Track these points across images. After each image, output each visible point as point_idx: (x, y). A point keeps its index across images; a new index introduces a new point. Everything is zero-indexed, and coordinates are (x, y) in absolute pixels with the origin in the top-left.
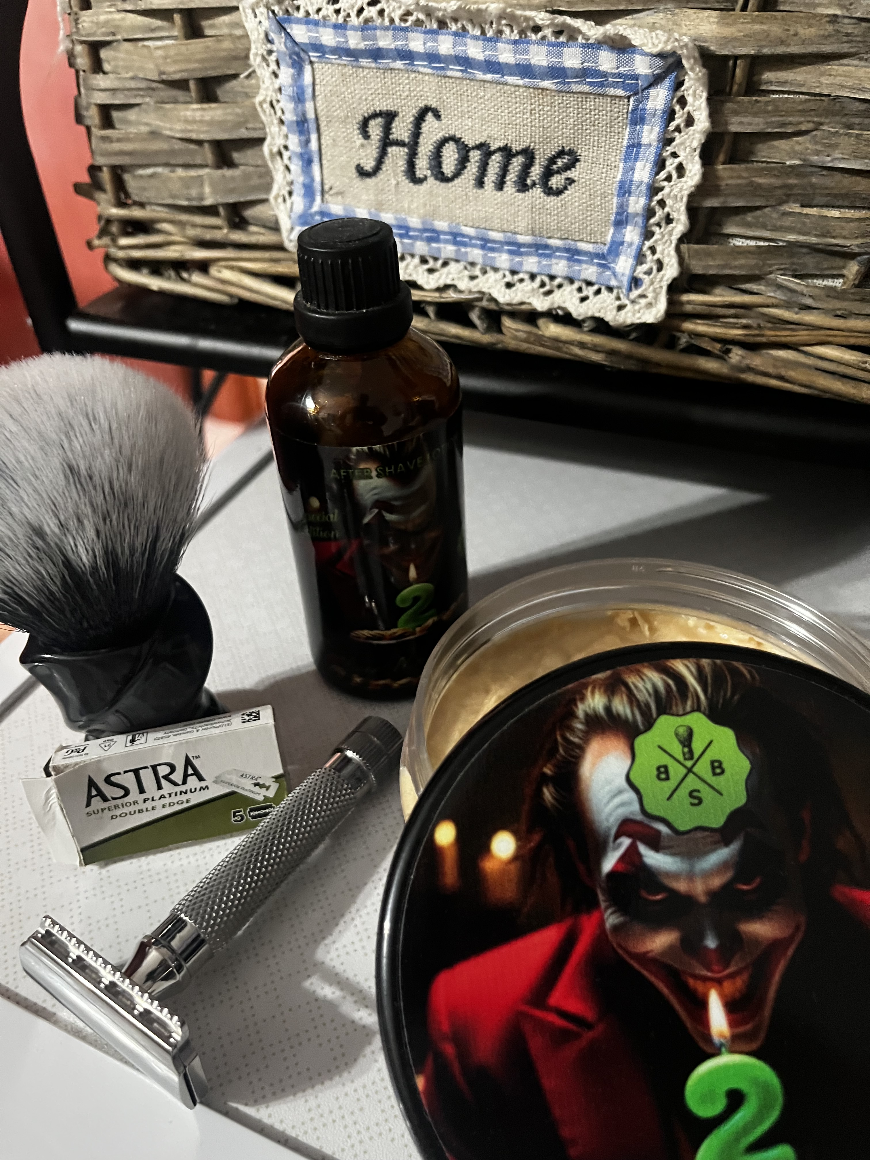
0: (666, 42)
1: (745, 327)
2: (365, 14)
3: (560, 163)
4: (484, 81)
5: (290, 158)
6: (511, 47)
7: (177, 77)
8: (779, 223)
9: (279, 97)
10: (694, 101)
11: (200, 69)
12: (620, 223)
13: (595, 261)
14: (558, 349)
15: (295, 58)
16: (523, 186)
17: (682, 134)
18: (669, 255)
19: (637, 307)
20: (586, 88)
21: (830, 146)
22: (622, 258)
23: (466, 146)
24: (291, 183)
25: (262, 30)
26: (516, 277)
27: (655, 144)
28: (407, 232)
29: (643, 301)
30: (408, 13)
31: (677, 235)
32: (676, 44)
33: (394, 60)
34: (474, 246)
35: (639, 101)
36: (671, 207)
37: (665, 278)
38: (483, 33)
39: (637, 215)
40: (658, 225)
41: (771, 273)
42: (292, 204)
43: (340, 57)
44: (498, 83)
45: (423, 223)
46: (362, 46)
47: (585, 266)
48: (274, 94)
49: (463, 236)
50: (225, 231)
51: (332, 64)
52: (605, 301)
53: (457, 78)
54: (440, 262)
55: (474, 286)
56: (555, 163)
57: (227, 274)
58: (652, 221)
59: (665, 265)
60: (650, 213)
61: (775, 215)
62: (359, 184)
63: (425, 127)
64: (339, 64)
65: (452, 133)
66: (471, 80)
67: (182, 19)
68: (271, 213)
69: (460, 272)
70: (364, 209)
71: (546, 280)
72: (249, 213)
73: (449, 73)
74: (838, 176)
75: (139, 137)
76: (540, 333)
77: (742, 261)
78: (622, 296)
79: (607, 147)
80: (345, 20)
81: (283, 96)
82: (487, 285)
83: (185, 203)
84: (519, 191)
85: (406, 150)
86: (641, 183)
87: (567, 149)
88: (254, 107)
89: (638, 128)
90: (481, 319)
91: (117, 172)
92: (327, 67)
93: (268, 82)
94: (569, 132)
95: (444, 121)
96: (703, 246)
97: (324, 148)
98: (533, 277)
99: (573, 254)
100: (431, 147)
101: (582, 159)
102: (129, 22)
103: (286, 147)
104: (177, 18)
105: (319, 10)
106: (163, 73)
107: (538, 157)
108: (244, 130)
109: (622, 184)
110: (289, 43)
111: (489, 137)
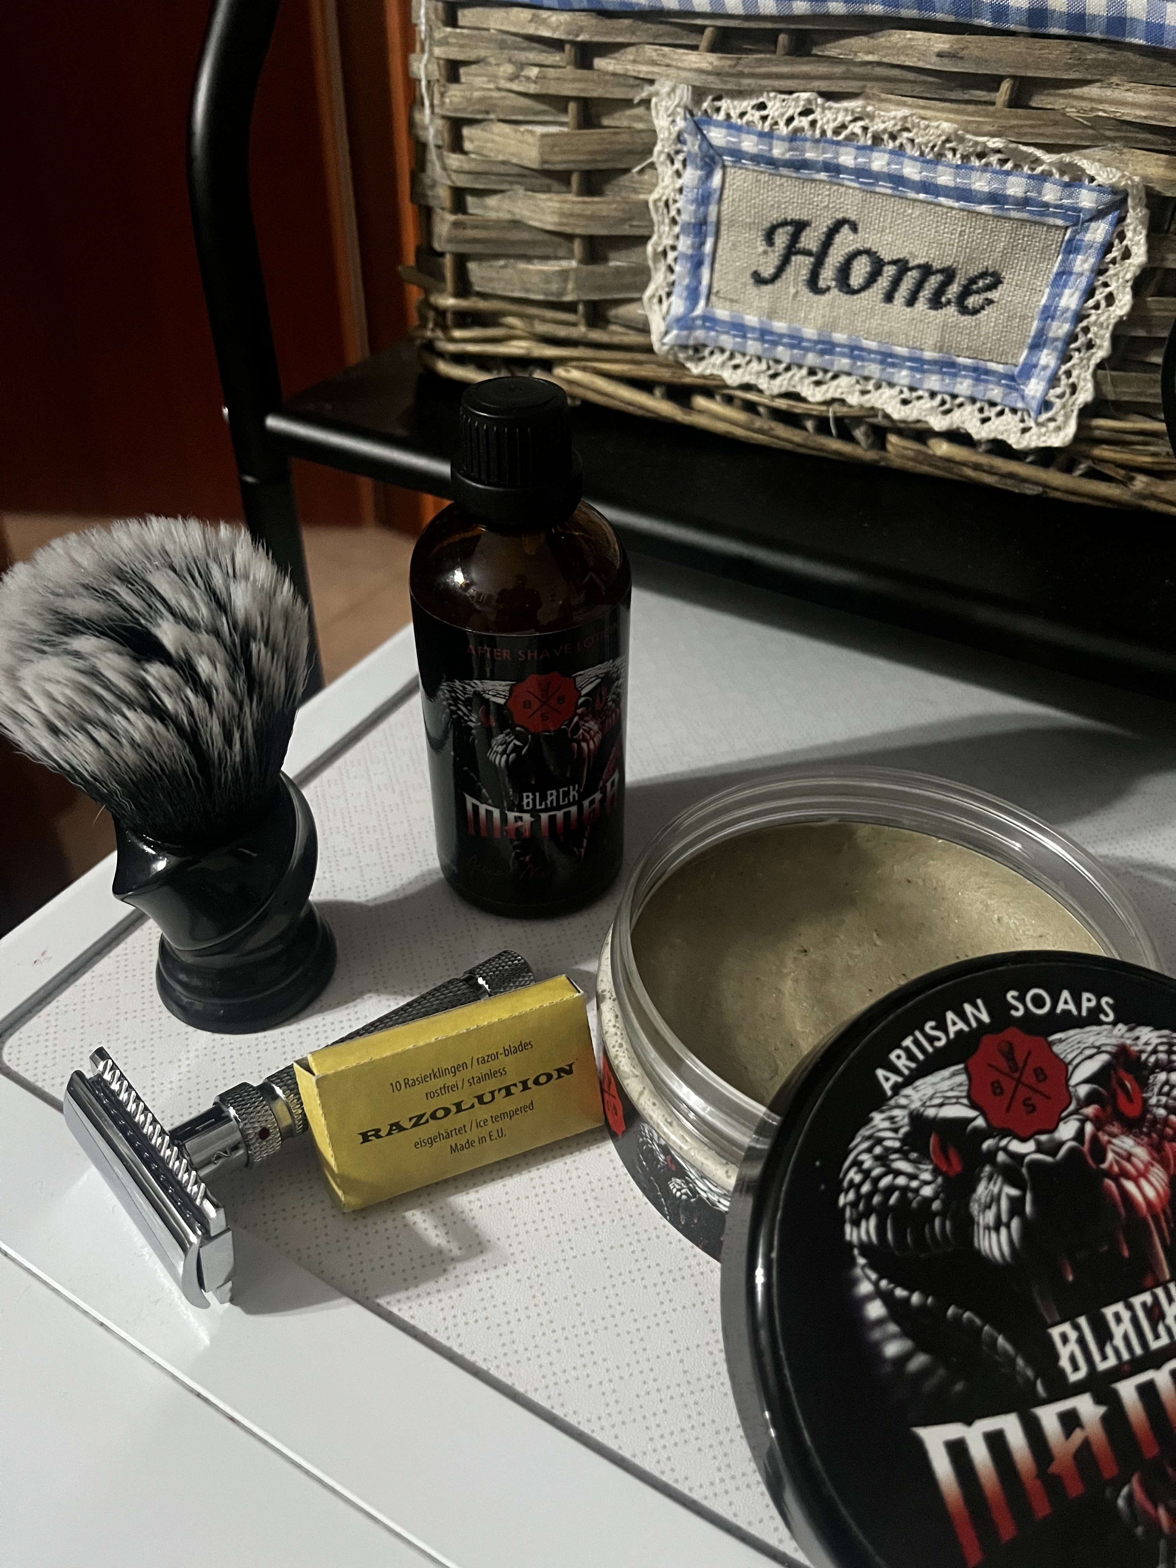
0: (1117, 179)
1: (1154, 454)
2: (795, 123)
3: (981, 283)
4: (915, 200)
5: (676, 260)
6: (952, 170)
7: (560, 167)
9: (678, 197)
10: (1134, 236)
11: (590, 162)
12: (1037, 345)
13: (1003, 382)
14: (949, 470)
15: (707, 160)
16: (936, 303)
17: (1117, 265)
18: (1085, 380)
19: (1043, 430)
20: (1025, 216)
22: (1033, 381)
23: (882, 260)
24: (673, 284)
25: (673, 130)
26: (915, 394)
27: (1087, 273)
28: (800, 343)
29: (1052, 425)
30: (844, 126)
31: (1095, 361)
32: (1127, 182)
33: (819, 171)
34: (873, 361)
35: (1076, 233)
36: (1095, 334)
37: (1078, 402)
38: (922, 154)
39: (1056, 339)
40: (1078, 350)
42: (670, 306)
43: (758, 163)
44: (930, 203)
45: (819, 334)
46: (787, 156)
47: (991, 386)
48: (672, 194)
49: (862, 349)
51: (747, 169)
52: (1008, 424)
53: (884, 194)
54: (830, 375)
55: (865, 401)
56: (976, 283)
57: (575, 374)
58: (1073, 346)
59: (1079, 388)
60: (1072, 337)
62: (753, 291)
63: (838, 239)
64: (754, 171)
65: (867, 246)
66: (901, 198)
67: (578, 107)
68: (640, 312)
69: (852, 386)
70: (755, 315)
71: (948, 398)
72: (613, 311)
73: (877, 189)
75: (498, 224)
76: (931, 452)
78: (1026, 418)
79: (1035, 271)
80: (772, 129)
81: (682, 197)
82: (881, 401)
83: (540, 297)
84: (930, 308)
85: (812, 259)
86: (1067, 309)
87: (991, 270)
88: (646, 203)
89: (1071, 256)
90: (866, 435)
91: (461, 260)
92: (740, 172)
93: (667, 180)
94: (997, 255)
95: (859, 235)
96: (1121, 373)
97: (720, 252)
98: (933, 395)
99: (979, 373)
100: (841, 259)
101: (1006, 281)
102: (508, 102)
103: (674, 248)
104: (572, 106)
105: (742, 115)
106: (546, 162)
107: (958, 276)
108: (627, 227)
109: (1046, 308)
110: (705, 145)
111: (910, 254)
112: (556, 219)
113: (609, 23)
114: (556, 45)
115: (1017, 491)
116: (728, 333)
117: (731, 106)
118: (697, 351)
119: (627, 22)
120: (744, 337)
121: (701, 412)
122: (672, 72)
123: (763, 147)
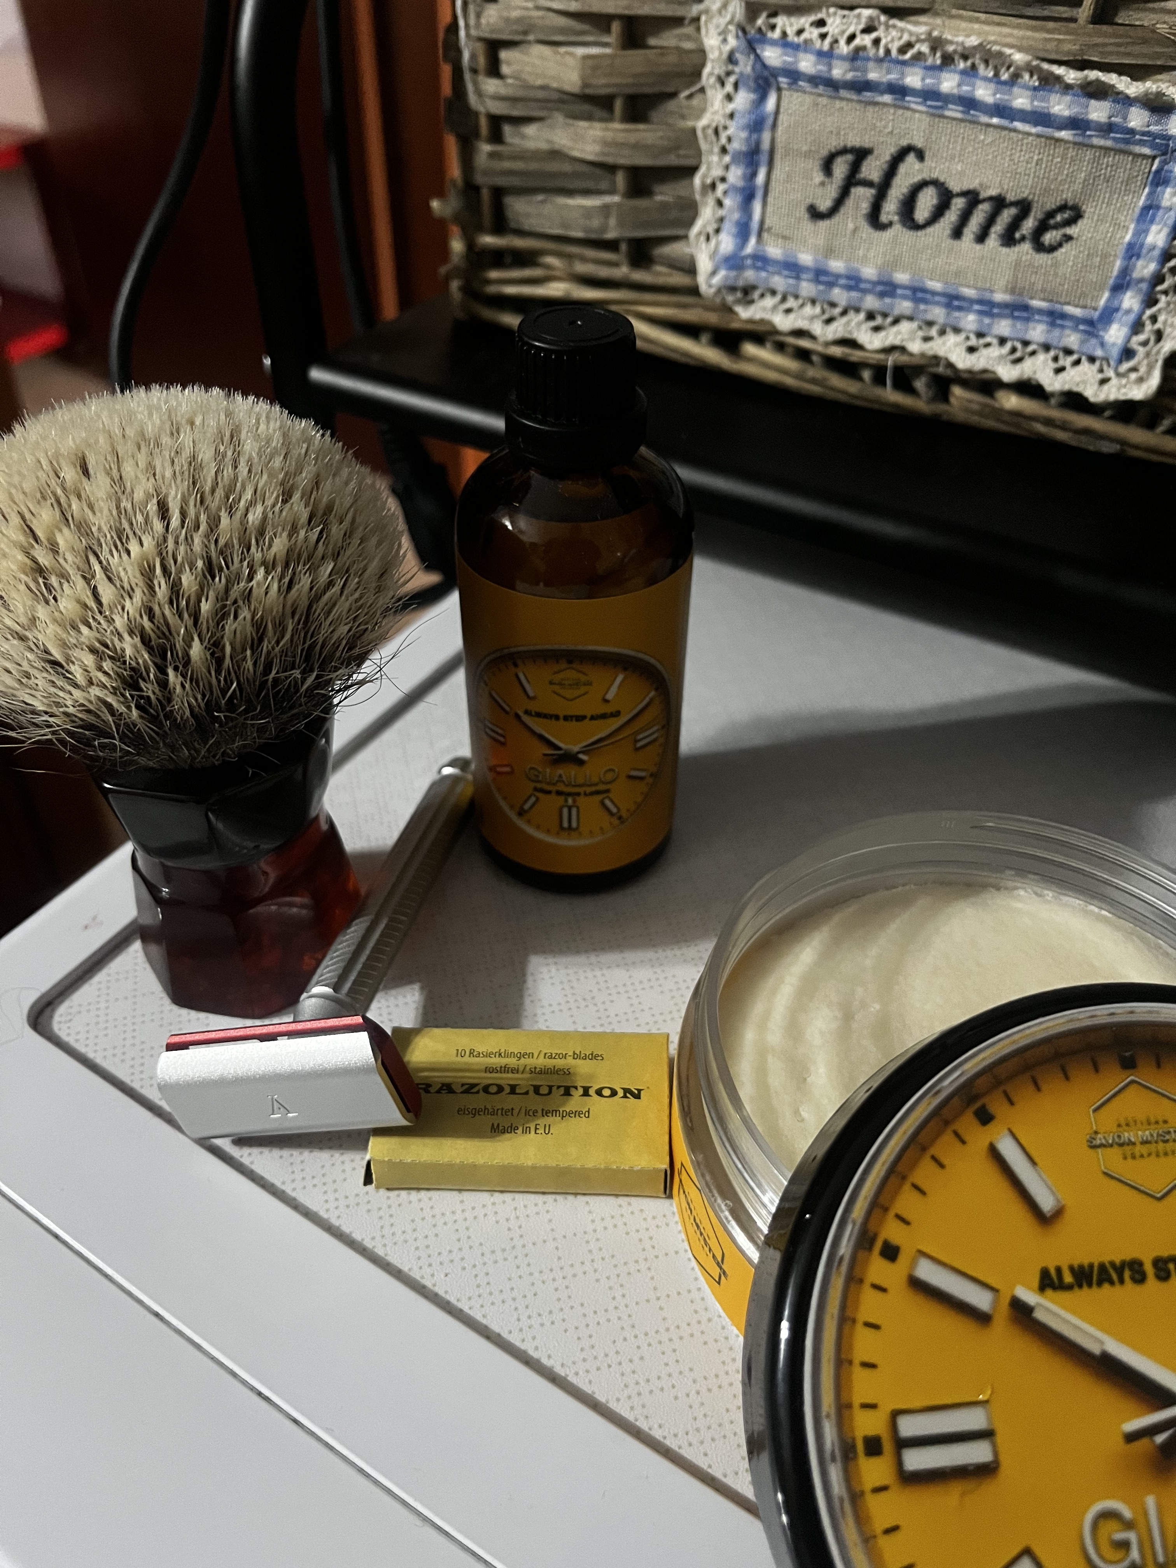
2: (857, 41)
4: (989, 125)
5: (725, 193)
6: (1029, 93)
7: (602, 92)
9: (729, 123)
11: (634, 85)
12: (1119, 288)
13: (1081, 327)
14: (1017, 425)
15: (760, 82)
16: (1009, 239)
18: (1172, 326)
19: (1124, 381)
20: (1108, 143)
22: (1114, 327)
23: (951, 192)
24: (721, 220)
25: (727, 49)
26: (982, 341)
28: (857, 284)
29: (1133, 376)
30: (910, 45)
33: (882, 93)
34: (937, 303)
35: (1165, 162)
37: (1163, 352)
38: (997, 75)
39: (1141, 280)
40: (1166, 293)
42: (718, 244)
43: (816, 85)
44: (1003, 128)
45: (879, 275)
46: (848, 76)
47: (1067, 332)
48: (722, 120)
49: (924, 290)
50: (624, 269)
51: (805, 92)
52: (1085, 373)
53: (954, 119)
54: (889, 320)
55: (927, 349)
56: (1053, 218)
58: (1159, 288)
59: (1164, 336)
60: (1159, 278)
62: (808, 226)
63: (903, 169)
64: (811, 94)
65: (934, 176)
66: (971, 122)
67: (622, 27)
68: (687, 251)
69: (914, 332)
70: (810, 254)
71: (1019, 345)
72: (657, 250)
73: (947, 113)
75: (536, 155)
76: (997, 405)
78: (1105, 367)
79: (1119, 204)
80: (831, 48)
81: (733, 122)
82: (944, 349)
83: (580, 234)
84: (1003, 245)
85: (873, 191)
86: (1153, 248)
87: (1070, 203)
88: (694, 131)
89: (1161, 187)
90: (928, 386)
91: (498, 193)
92: (797, 95)
93: (717, 105)
94: (1078, 187)
95: (926, 163)
97: (773, 184)
98: (1002, 341)
99: (1055, 318)
100: (905, 190)
101: (1086, 215)
102: (547, 22)
103: (723, 180)
104: (616, 26)
105: (800, 32)
106: (588, 86)
107: (1034, 210)
108: (673, 157)
109: (1131, 246)
110: (758, 66)
111: (981, 185)
112: (597, 148)
115: (1091, 448)
116: (779, 273)
117: (787, 23)
118: (747, 293)
120: (798, 278)
121: (752, 360)
123: (822, 67)
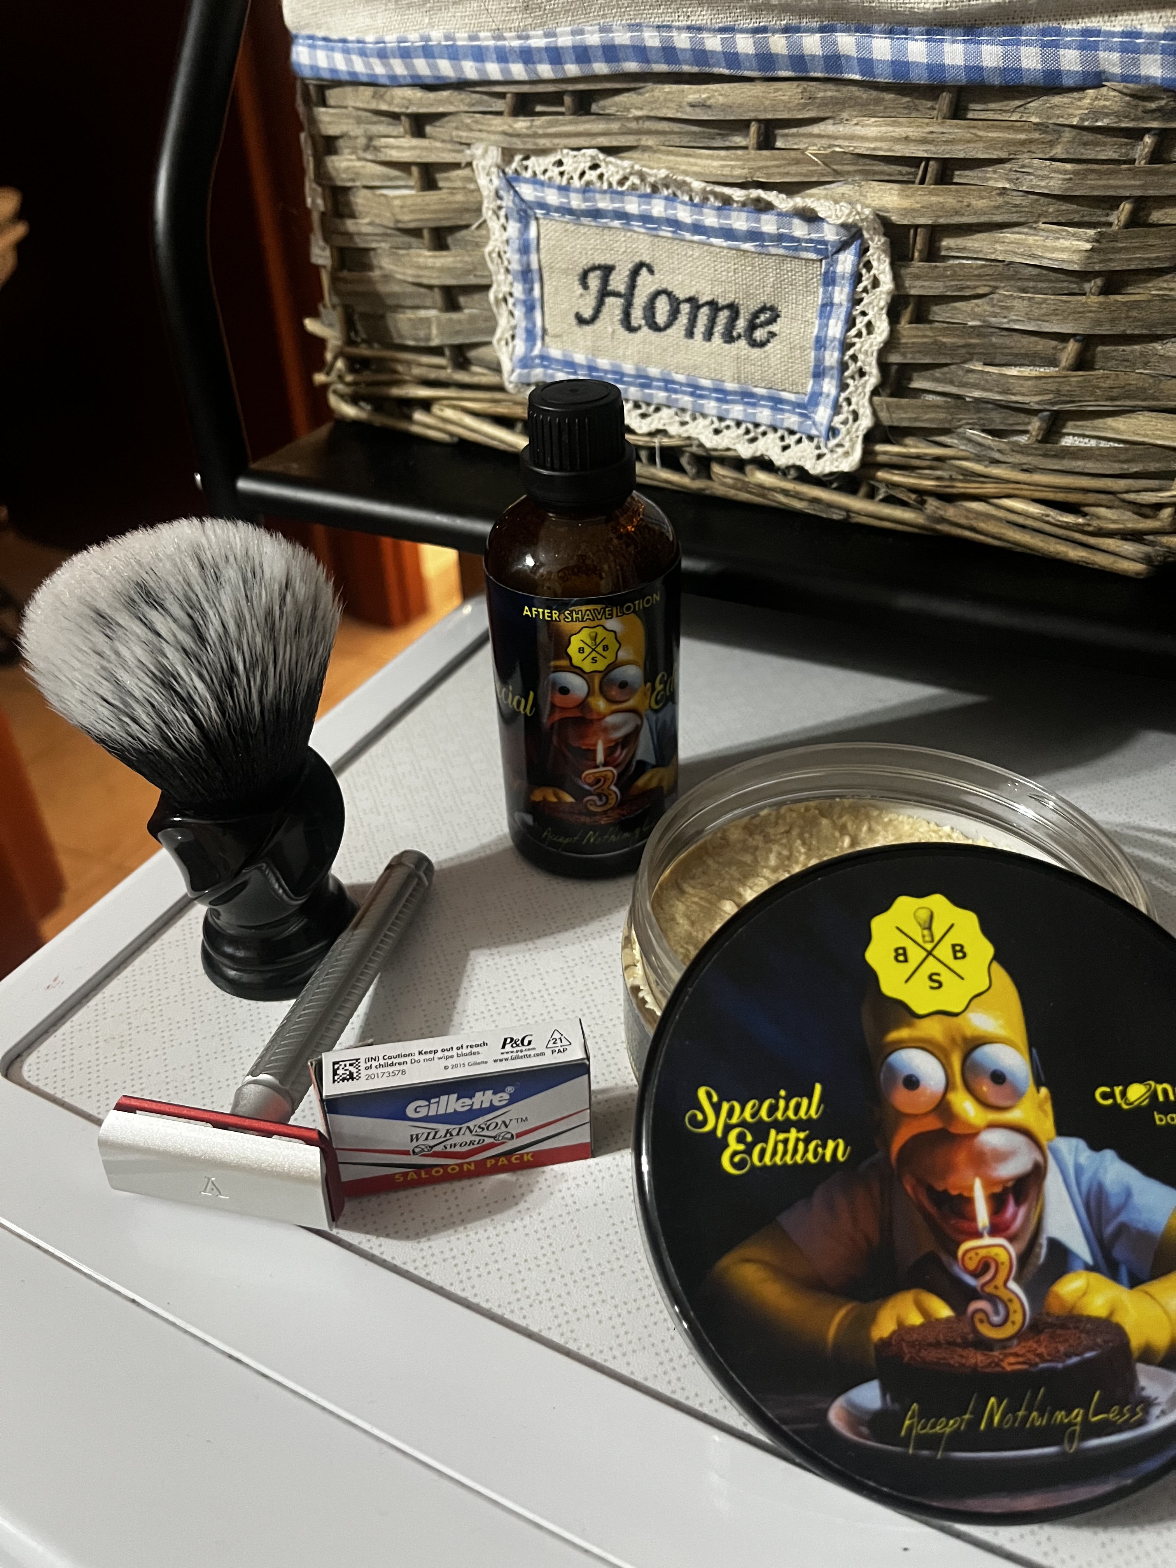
0: (849, 215)
1: (938, 478)
2: (587, 177)
3: (762, 318)
4: (692, 242)
5: (514, 305)
6: (715, 213)
7: (412, 225)
8: (965, 380)
9: (506, 248)
10: (879, 266)
11: (434, 220)
12: (819, 373)
13: (797, 410)
14: (764, 497)
15: (522, 213)
16: (729, 337)
17: (870, 295)
18: (863, 406)
19: (835, 456)
20: (781, 251)
21: (1006, 308)
22: (821, 408)
23: (677, 299)
24: (514, 328)
25: (493, 188)
26: (724, 424)
27: (845, 303)
29: (840, 450)
30: (625, 179)
31: (869, 388)
32: (857, 217)
33: (613, 219)
34: (684, 393)
35: (830, 265)
36: (863, 362)
37: (861, 428)
38: (691, 199)
39: (832, 368)
40: (853, 377)
41: (960, 427)
43: (563, 215)
44: (704, 244)
45: (637, 369)
46: (584, 206)
47: (787, 415)
48: (502, 246)
49: (674, 382)
50: (449, 371)
51: (556, 221)
52: (805, 450)
53: (668, 238)
54: (652, 408)
55: (684, 431)
56: (758, 317)
57: (449, 413)
58: (847, 374)
59: (860, 416)
60: (844, 366)
61: (960, 373)
62: (578, 330)
63: (640, 280)
64: (562, 222)
65: (664, 286)
66: (681, 240)
67: (420, 173)
68: (494, 355)
69: (671, 418)
70: (582, 353)
71: (751, 427)
72: (473, 354)
73: (661, 233)
74: (1017, 336)
76: (747, 479)
77: (933, 415)
78: (819, 444)
79: (804, 304)
80: (568, 183)
81: (510, 248)
82: (696, 431)
83: (412, 343)
84: (726, 342)
85: (622, 300)
86: (835, 339)
87: (768, 305)
88: (484, 255)
89: (830, 288)
90: (692, 464)
92: (551, 223)
93: (497, 233)
94: (768, 290)
95: (657, 276)
96: (895, 400)
97: (546, 297)
98: (738, 424)
99: (776, 403)
100: (645, 299)
101: (783, 315)
102: (368, 171)
103: (511, 294)
104: (415, 170)
105: (545, 171)
106: (398, 221)
107: (742, 311)
108: (471, 277)
109: (818, 340)
110: (517, 200)
111: (697, 292)
112: (415, 271)
113: (432, 95)
114: (395, 116)
115: (824, 516)
116: (562, 370)
117: (536, 164)
119: (445, 94)
122: (484, 135)
123: (565, 200)
